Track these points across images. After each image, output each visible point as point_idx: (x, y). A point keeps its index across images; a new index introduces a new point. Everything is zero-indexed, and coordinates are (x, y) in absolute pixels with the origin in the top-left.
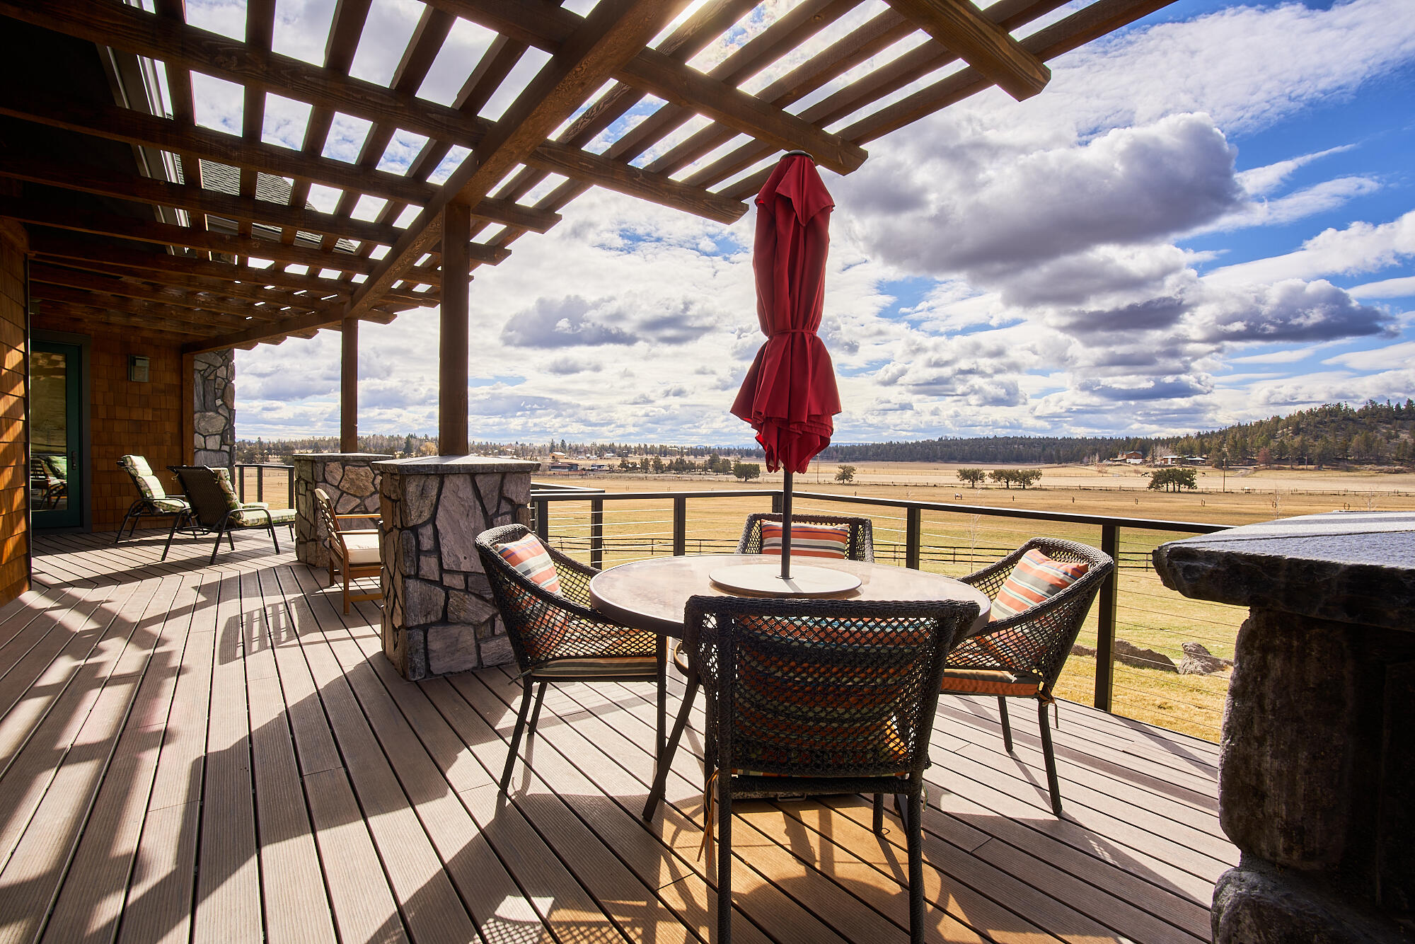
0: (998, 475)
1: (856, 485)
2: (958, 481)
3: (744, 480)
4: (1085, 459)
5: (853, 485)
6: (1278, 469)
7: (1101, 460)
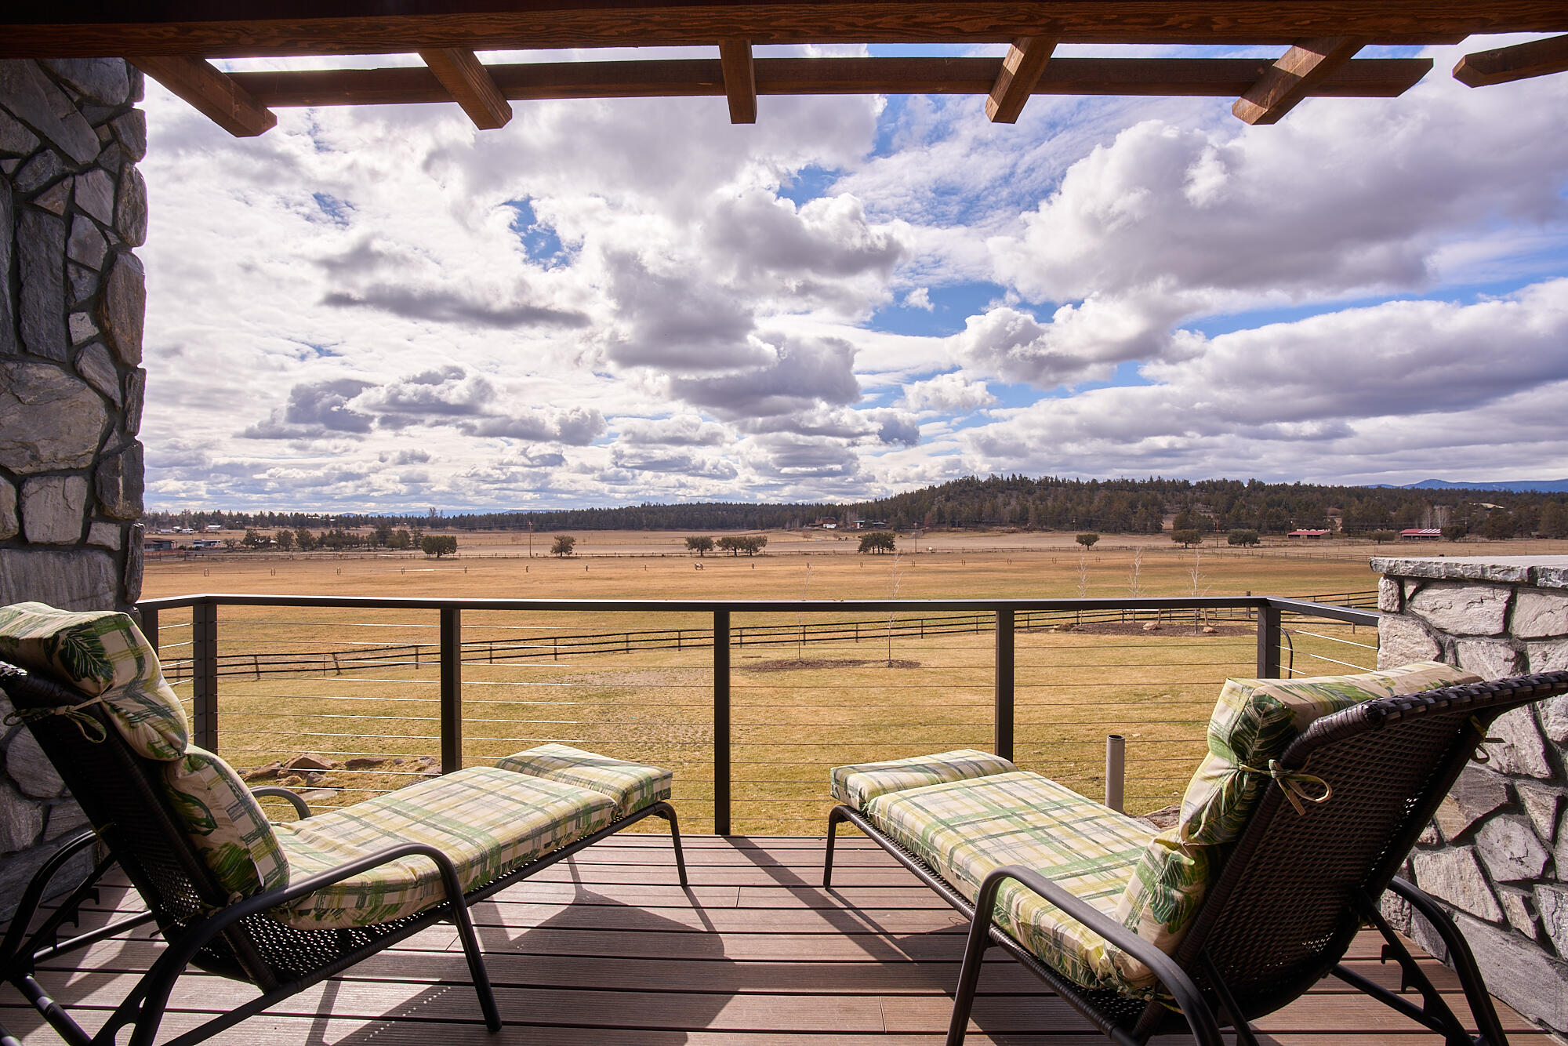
0: (726, 543)
1: (576, 558)
2: (686, 550)
3: (435, 556)
4: (787, 525)
5: (572, 558)
6: (939, 531)
7: (801, 526)
